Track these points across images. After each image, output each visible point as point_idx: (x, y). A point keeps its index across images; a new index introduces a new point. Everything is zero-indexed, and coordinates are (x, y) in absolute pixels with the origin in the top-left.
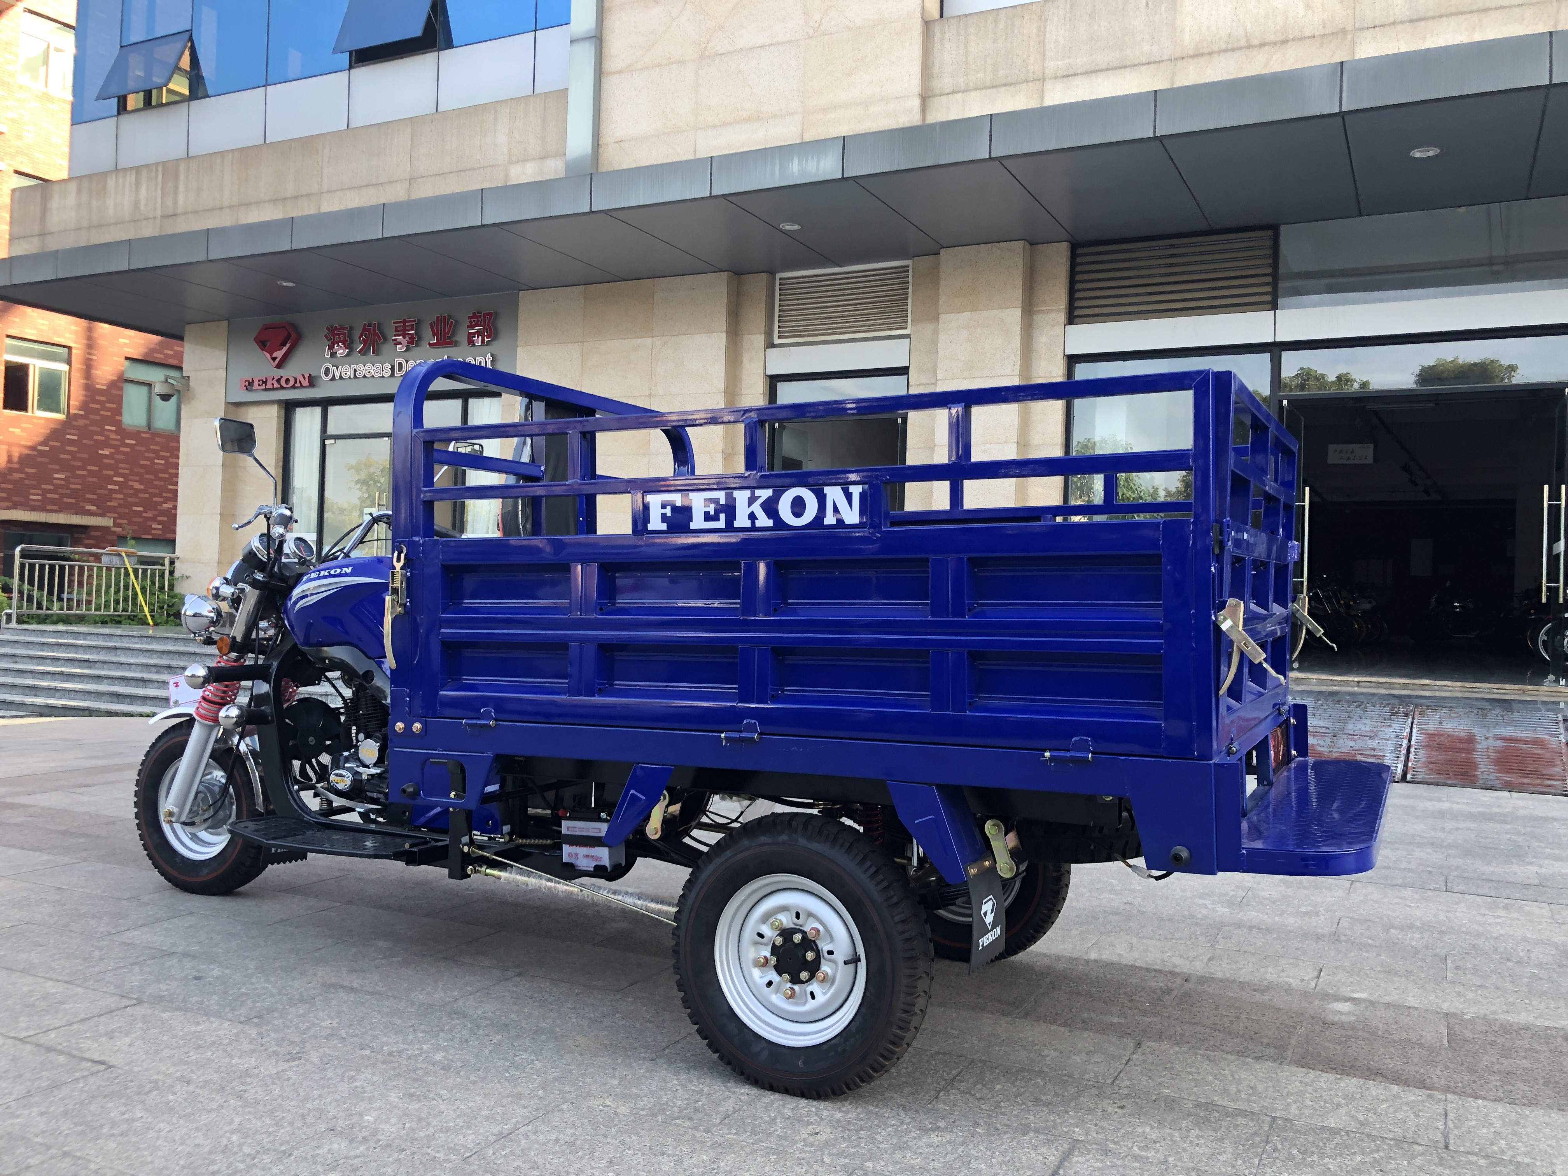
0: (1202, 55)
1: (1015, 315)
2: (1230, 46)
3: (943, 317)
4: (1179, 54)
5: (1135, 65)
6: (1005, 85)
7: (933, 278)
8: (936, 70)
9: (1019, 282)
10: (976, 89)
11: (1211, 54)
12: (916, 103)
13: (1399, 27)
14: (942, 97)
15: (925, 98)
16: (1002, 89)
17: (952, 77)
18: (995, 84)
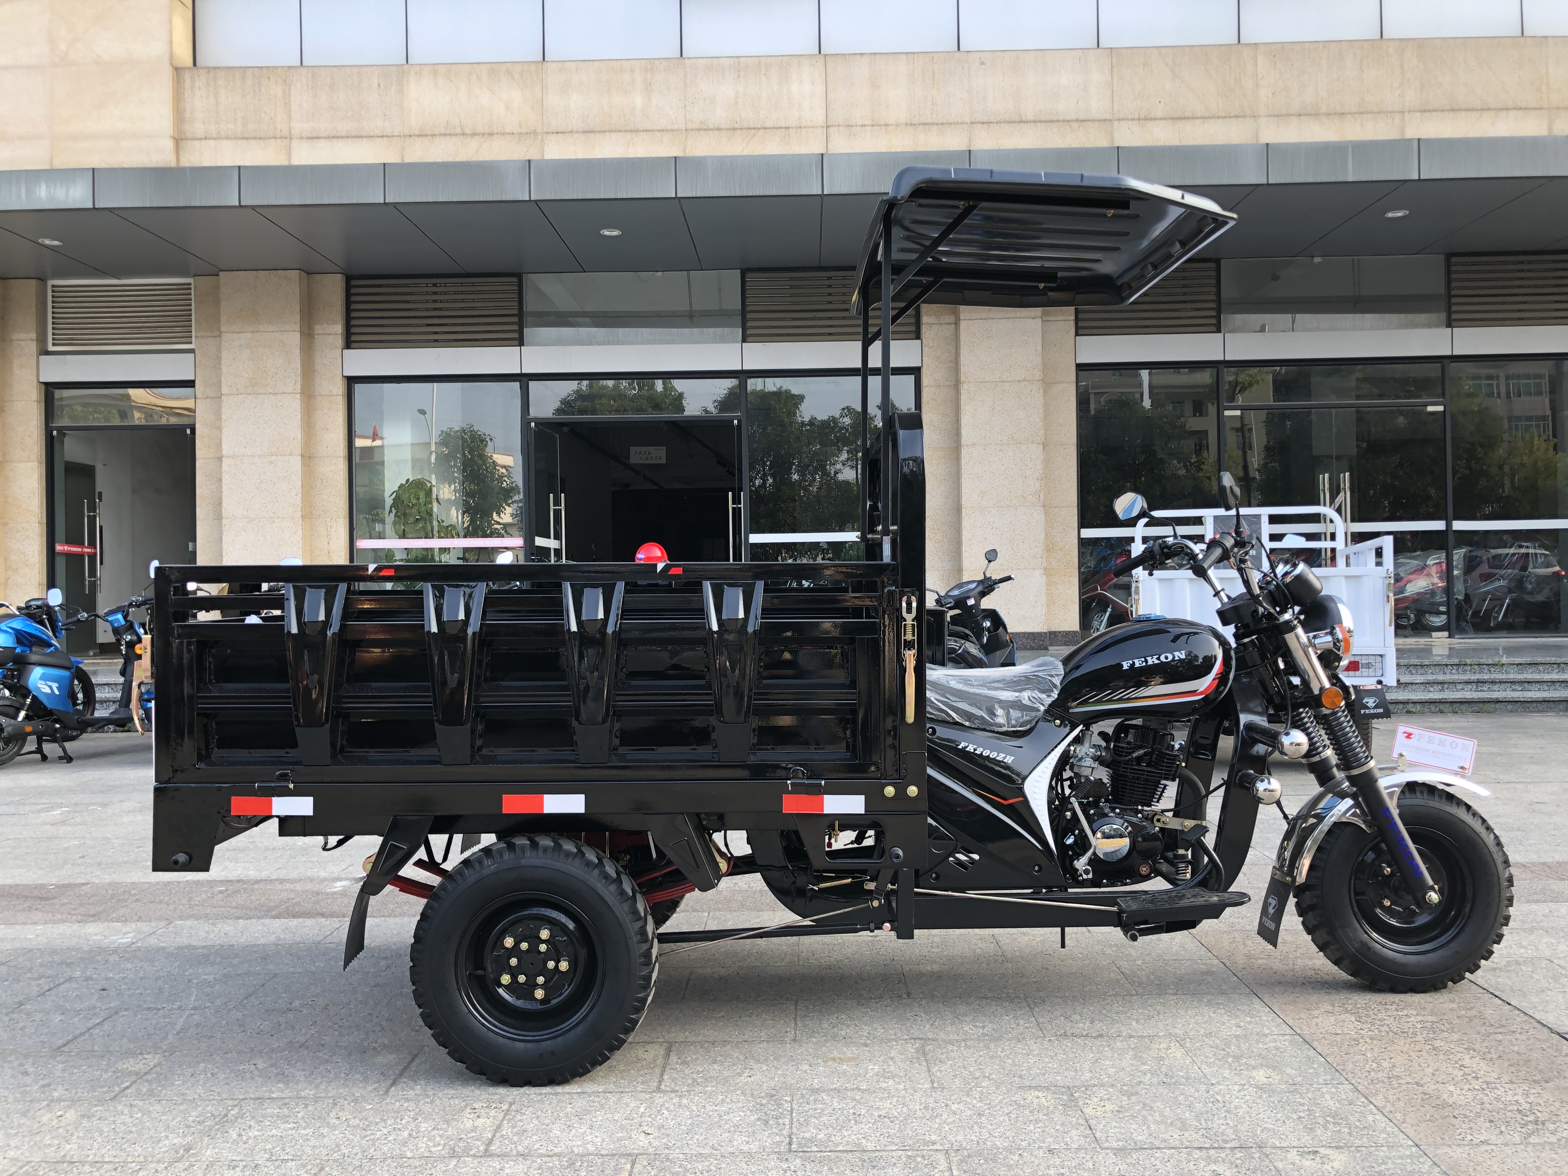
0: (426, 135)
1: (294, 338)
2: (448, 132)
3: (226, 337)
4: (407, 132)
5: (371, 137)
6: (255, 138)
7: (214, 299)
8: (187, 115)
9: (297, 308)
10: (227, 138)
11: (432, 136)
12: (170, 144)
13: (575, 135)
14: (195, 142)
15: (179, 140)
16: (252, 142)
17: (204, 123)
18: (245, 136)
